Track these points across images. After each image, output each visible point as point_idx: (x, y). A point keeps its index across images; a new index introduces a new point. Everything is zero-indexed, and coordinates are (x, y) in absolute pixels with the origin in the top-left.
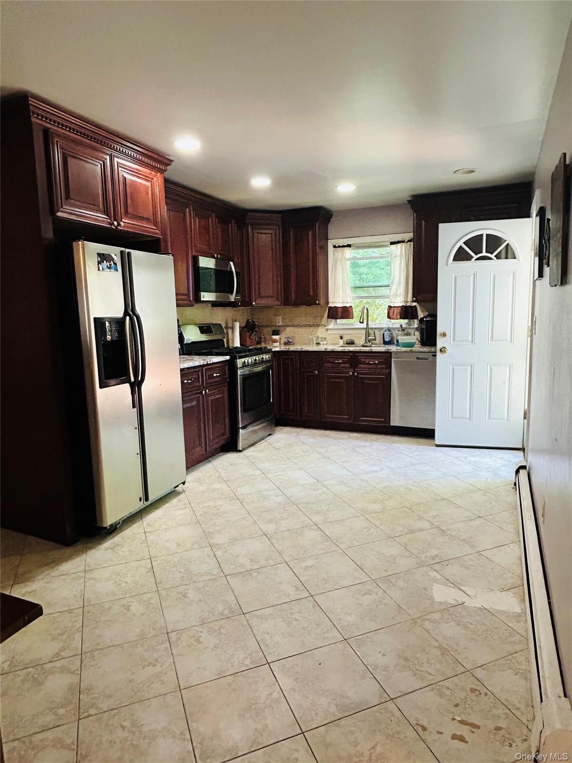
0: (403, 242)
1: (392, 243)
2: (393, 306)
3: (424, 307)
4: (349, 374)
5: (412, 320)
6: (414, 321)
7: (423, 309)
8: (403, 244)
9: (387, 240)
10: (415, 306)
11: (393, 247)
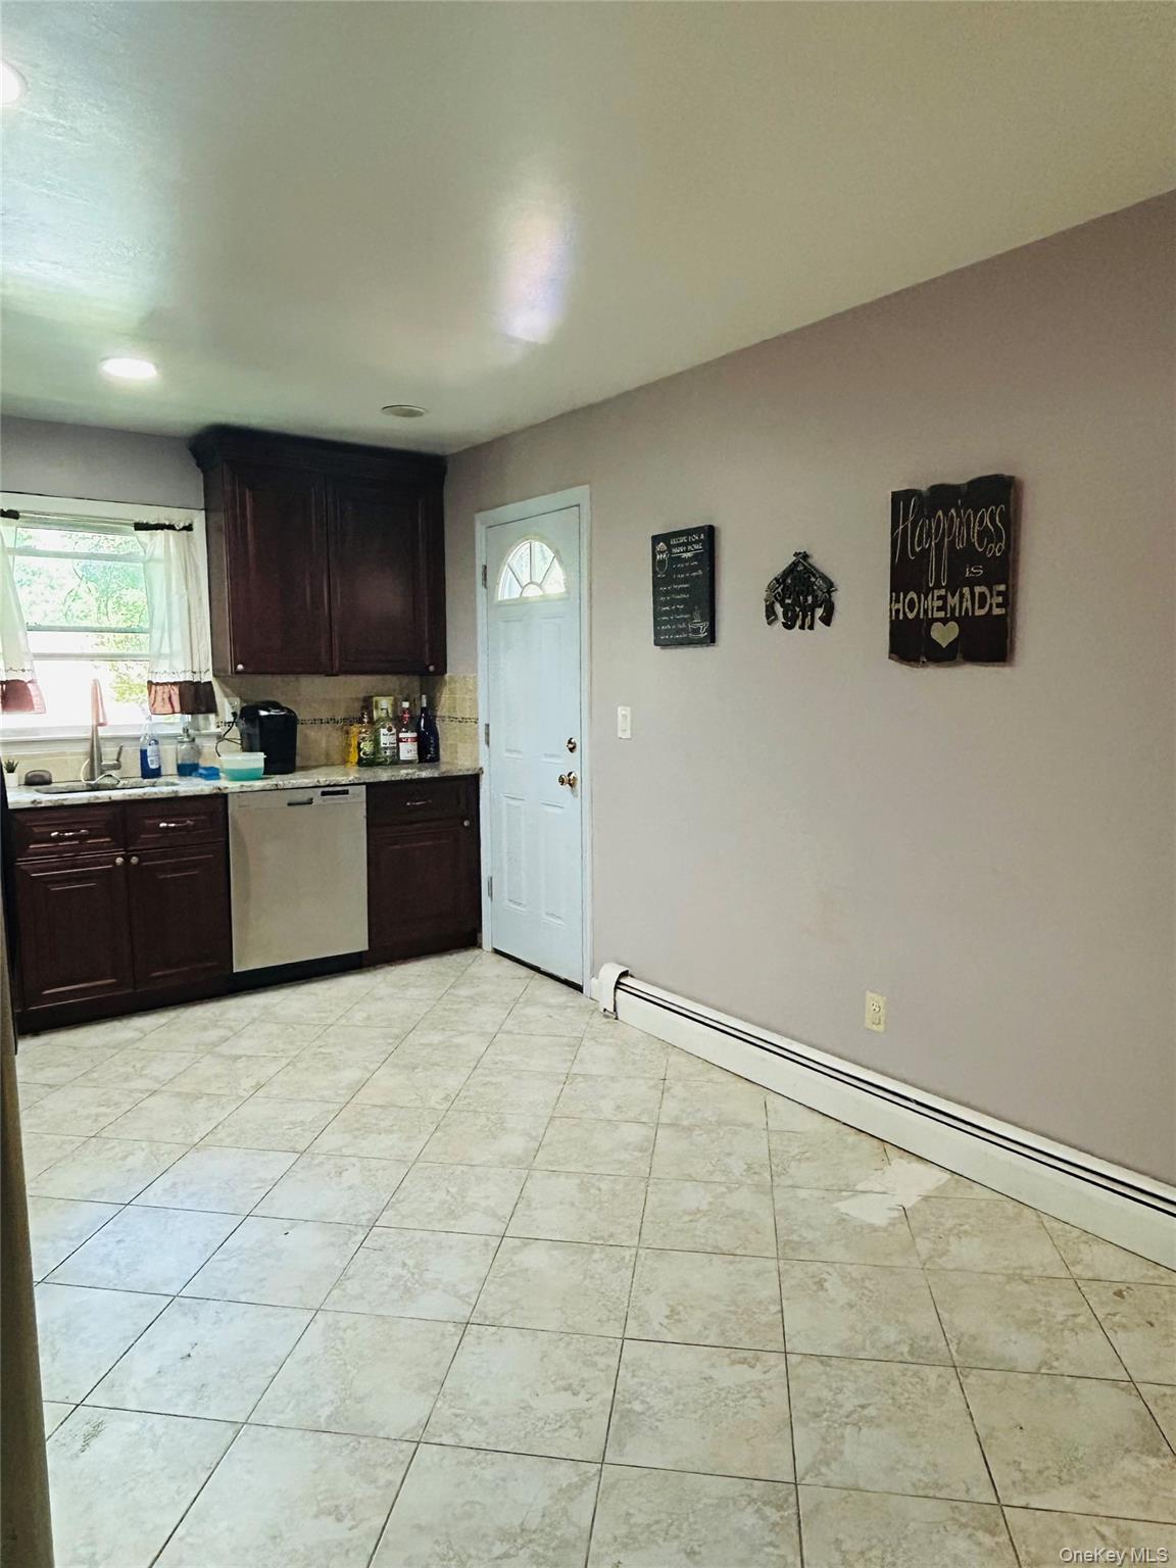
0: (171, 527)
1: (139, 527)
2: (154, 682)
3: (230, 687)
4: (115, 864)
5: (201, 716)
6: (207, 719)
7: (228, 690)
8: (171, 532)
9: (130, 516)
10: (210, 683)
11: (143, 535)
